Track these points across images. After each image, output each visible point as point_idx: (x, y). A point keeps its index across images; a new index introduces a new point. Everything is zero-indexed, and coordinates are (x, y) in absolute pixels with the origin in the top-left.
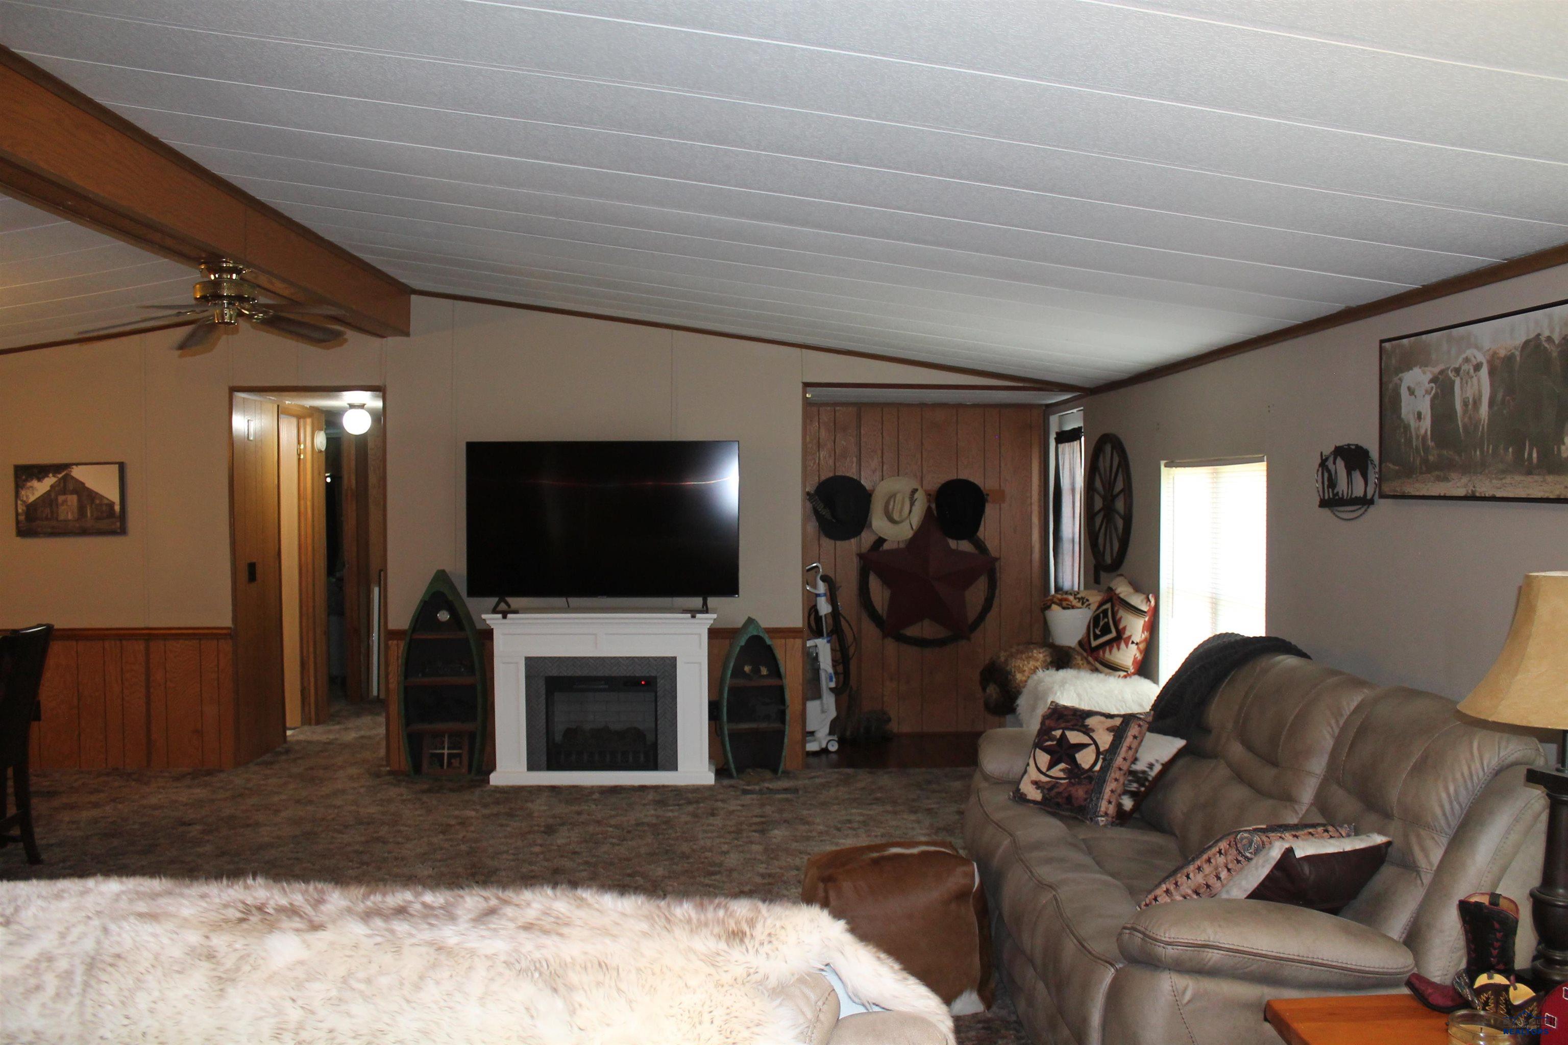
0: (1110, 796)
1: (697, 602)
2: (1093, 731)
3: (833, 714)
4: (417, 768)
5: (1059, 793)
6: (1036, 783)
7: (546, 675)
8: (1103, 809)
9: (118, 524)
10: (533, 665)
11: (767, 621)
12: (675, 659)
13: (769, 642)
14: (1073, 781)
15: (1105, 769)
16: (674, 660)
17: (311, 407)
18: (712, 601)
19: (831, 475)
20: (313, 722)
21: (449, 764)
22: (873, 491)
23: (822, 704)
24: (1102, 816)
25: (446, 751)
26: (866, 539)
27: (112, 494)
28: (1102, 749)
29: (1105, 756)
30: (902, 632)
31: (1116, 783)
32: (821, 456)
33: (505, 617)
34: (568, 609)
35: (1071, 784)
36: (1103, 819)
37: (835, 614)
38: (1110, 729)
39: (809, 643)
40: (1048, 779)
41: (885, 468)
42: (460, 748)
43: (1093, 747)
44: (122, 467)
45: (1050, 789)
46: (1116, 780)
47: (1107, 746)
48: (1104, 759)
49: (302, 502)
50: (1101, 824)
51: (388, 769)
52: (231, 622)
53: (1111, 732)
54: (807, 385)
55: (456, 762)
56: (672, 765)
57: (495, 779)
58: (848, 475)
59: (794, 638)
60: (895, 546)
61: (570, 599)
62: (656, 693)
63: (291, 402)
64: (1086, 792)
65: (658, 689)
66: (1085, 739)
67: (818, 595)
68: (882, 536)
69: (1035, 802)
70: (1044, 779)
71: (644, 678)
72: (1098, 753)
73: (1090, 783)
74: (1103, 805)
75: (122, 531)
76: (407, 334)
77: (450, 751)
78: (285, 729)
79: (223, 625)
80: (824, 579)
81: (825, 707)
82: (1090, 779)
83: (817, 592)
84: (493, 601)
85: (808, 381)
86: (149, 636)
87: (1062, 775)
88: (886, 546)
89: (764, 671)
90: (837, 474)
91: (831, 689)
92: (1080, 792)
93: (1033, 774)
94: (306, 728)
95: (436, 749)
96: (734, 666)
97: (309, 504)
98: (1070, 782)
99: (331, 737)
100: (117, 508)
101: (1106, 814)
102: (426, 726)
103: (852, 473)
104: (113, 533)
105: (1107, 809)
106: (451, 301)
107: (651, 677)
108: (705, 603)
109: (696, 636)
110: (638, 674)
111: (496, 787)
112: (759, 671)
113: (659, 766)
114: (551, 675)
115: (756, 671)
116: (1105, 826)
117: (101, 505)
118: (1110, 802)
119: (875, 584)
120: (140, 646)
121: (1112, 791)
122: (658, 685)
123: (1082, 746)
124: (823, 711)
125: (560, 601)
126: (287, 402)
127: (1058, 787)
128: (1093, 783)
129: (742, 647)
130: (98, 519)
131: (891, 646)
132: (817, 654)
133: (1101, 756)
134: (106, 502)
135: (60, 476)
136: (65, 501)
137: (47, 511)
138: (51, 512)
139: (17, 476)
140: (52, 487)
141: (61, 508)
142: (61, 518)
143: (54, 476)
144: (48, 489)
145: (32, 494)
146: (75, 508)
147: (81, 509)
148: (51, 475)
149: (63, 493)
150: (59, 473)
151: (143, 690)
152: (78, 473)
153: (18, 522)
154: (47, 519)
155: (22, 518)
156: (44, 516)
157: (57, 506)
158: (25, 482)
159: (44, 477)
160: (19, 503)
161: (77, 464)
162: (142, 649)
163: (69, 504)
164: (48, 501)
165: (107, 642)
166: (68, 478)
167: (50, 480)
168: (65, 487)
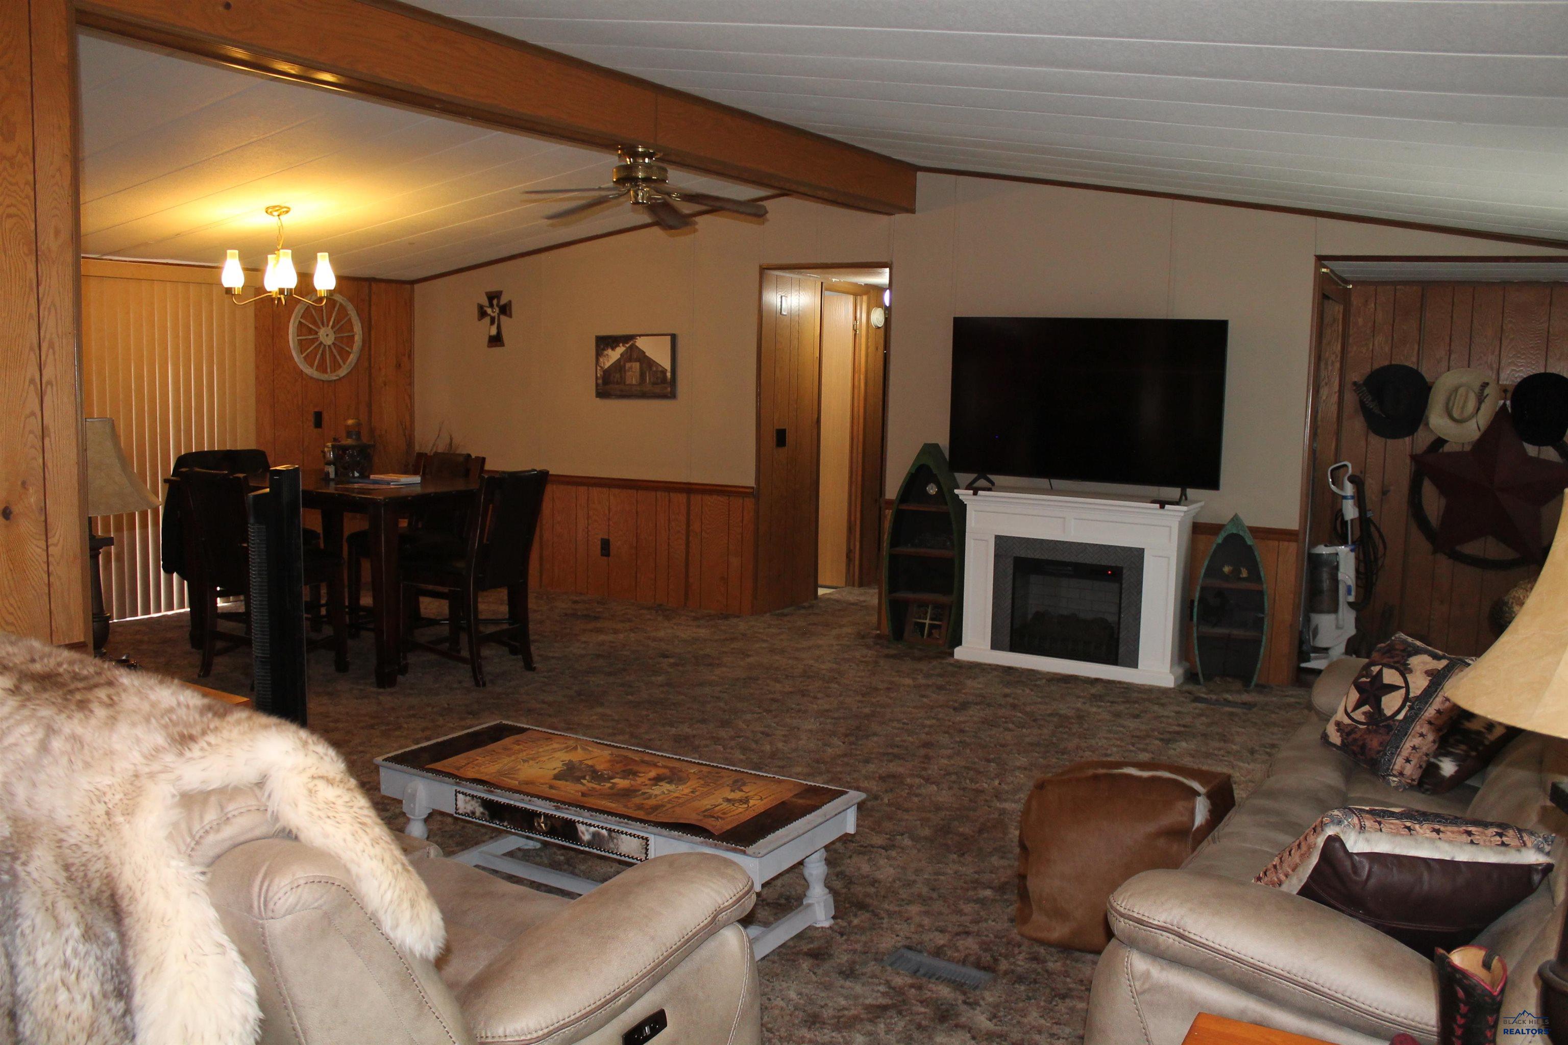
0: (1410, 754)
1: (1174, 492)
2: (1411, 671)
3: (1351, 631)
4: (898, 634)
5: (1355, 740)
6: (1338, 724)
7: (1014, 555)
8: (1397, 767)
9: (669, 389)
10: (1003, 544)
11: (1254, 518)
12: (1142, 550)
13: (1249, 542)
14: (1370, 727)
15: (1410, 720)
16: (1141, 552)
17: (866, 285)
18: (1190, 492)
19: (1386, 363)
20: (856, 583)
21: (930, 634)
22: (1434, 383)
23: (1337, 619)
24: (1394, 776)
25: (927, 622)
26: (1422, 439)
27: (663, 360)
28: (1411, 695)
29: (1413, 703)
30: (1458, 548)
31: (1421, 738)
32: (1376, 343)
33: (975, 494)
34: (1051, 491)
35: (1368, 731)
36: (1395, 779)
37: (1363, 520)
38: (1428, 673)
39: (1323, 550)
40: (1349, 721)
41: (1453, 357)
42: (940, 620)
43: (1403, 691)
44: (674, 337)
45: (1348, 734)
46: (1422, 735)
47: (1419, 692)
48: (1411, 708)
49: (856, 375)
50: (1393, 784)
51: (878, 632)
52: (754, 481)
53: (1429, 676)
54: (1320, 259)
55: (936, 633)
56: (1133, 663)
57: (960, 653)
58: (1406, 364)
59: (1289, 541)
60: (1457, 449)
61: (1053, 481)
62: (1121, 584)
63: (838, 279)
64: (1381, 744)
65: (1123, 581)
66: (1398, 681)
67: (1345, 497)
68: (1442, 436)
69: (1334, 745)
70: (1347, 721)
71: (1110, 568)
72: (1406, 699)
73: (1388, 733)
74: (1399, 762)
75: (673, 396)
76: (913, 211)
77: (931, 622)
78: (816, 586)
79: (748, 485)
80: (1352, 480)
81: (1341, 623)
82: (1389, 728)
83: (1344, 494)
84: (971, 477)
85: (1324, 253)
86: (689, 489)
87: (1362, 718)
88: (1447, 448)
89: (1244, 574)
90: (1393, 363)
91: (1350, 604)
92: (1374, 743)
93: (1340, 716)
94: (848, 589)
95: (920, 618)
96: (1208, 566)
97: (862, 377)
98: (1367, 728)
99: (862, 598)
100: (669, 375)
101: (1401, 774)
102: (910, 595)
103: (1411, 363)
104: (664, 396)
105: (1403, 768)
106: (953, 177)
107: (1117, 567)
108: (1183, 494)
109: (1168, 529)
110: (1104, 562)
111: (958, 661)
112: (1240, 572)
113: (1120, 661)
114: (1018, 555)
115: (1236, 572)
116: (1396, 788)
117: (656, 372)
118: (1408, 761)
119: (1429, 490)
120: (681, 498)
121: (1414, 748)
122: (1124, 576)
123: (1393, 688)
124: (1338, 627)
125: (1043, 482)
126: (834, 280)
127: (1355, 733)
128: (1391, 733)
129: (1218, 545)
130: (654, 384)
131: (1444, 564)
132: (1338, 562)
133: (1408, 704)
134: (660, 369)
135: (627, 345)
136: (631, 368)
137: (618, 375)
138: (621, 377)
139: (597, 346)
140: (621, 355)
141: (628, 374)
142: (628, 382)
143: (623, 346)
144: (619, 356)
145: (608, 361)
146: (638, 374)
147: (642, 375)
148: (621, 345)
149: (630, 360)
150: (627, 343)
151: (684, 538)
152: (641, 343)
153: (597, 385)
154: (618, 383)
155: (600, 381)
156: (615, 380)
157: (625, 371)
158: (604, 349)
159: (616, 347)
160: (599, 368)
161: (640, 336)
162: (685, 501)
163: (634, 370)
164: (618, 366)
165: (659, 494)
166: (633, 348)
167: (620, 350)
168: (631, 355)
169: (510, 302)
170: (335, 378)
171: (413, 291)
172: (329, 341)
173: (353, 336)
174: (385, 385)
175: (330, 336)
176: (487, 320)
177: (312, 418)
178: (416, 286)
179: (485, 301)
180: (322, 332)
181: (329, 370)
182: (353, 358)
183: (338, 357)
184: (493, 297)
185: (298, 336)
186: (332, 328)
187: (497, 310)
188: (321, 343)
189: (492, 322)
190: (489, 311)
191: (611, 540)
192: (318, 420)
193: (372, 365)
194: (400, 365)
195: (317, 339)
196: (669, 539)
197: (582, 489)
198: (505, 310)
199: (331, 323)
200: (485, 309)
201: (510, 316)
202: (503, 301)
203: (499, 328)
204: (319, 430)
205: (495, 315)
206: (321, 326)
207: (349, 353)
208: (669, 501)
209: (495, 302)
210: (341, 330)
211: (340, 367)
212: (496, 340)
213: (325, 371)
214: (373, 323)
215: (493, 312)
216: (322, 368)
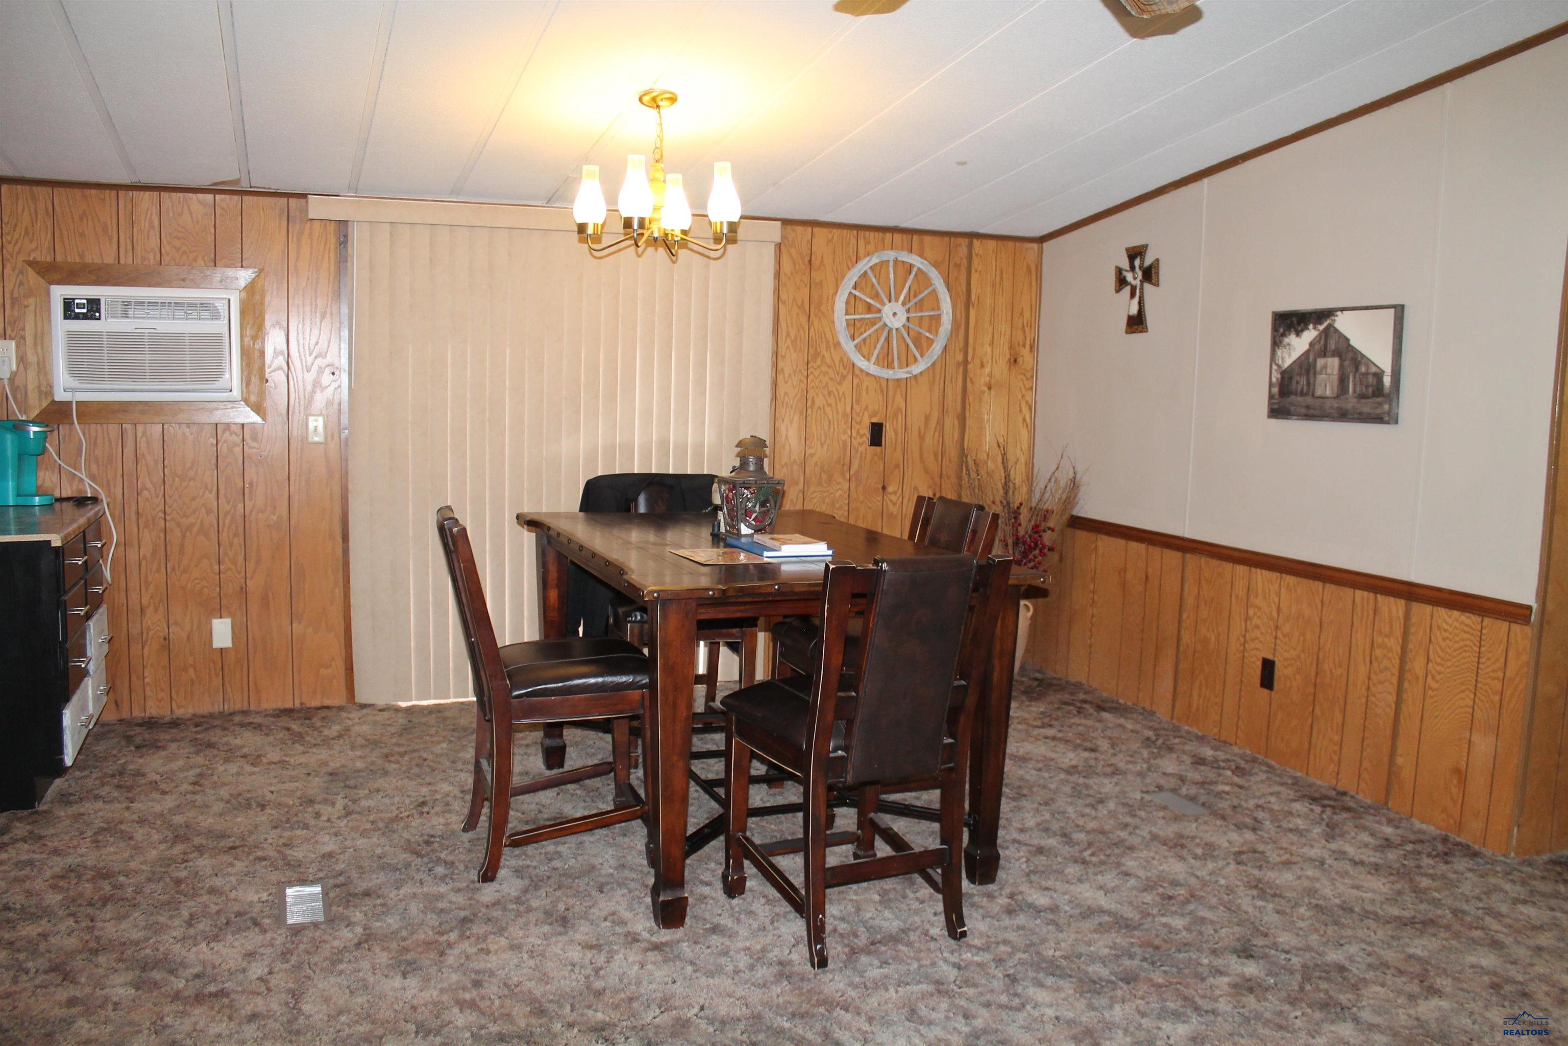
9: (1386, 406)
44: (1399, 311)
52: (1534, 597)
75: (1392, 418)
79: (1524, 602)
86: (1411, 592)
100: (1387, 380)
104: (1378, 419)
117: (1366, 374)
120: (1396, 607)
130: (1362, 395)
134: (1373, 370)
135: (1321, 328)
136: (1325, 367)
137: (1303, 381)
138: (1308, 384)
139: (1275, 329)
140: (1311, 344)
141: (1321, 378)
142: (1319, 392)
143: (1315, 328)
144: (1307, 347)
145: (1290, 355)
146: (1335, 378)
147: (1343, 380)
148: (1311, 326)
149: (1324, 353)
150: (1321, 324)
151: (1395, 680)
152: (1343, 323)
153: (1271, 397)
154: (1302, 394)
155: (1275, 390)
156: (1299, 388)
157: (1315, 374)
158: (1284, 335)
159: (1302, 331)
160: (1274, 367)
161: (1343, 310)
162: (1401, 614)
163: (1329, 371)
164: (1305, 365)
165: (1359, 593)
166: (1330, 331)
167: (1310, 334)
168: (1326, 345)
169: (1157, 260)
170: (904, 376)
171: (1041, 251)
172: (897, 323)
173: (939, 316)
174: (990, 388)
175: (898, 316)
176: (1127, 290)
177: (866, 432)
178: (1046, 245)
179: (1125, 264)
180: (887, 310)
181: (896, 363)
182: (937, 349)
183: (911, 345)
184: (1135, 254)
185: (847, 314)
186: (904, 304)
187: (1139, 274)
188: (885, 325)
189: (1133, 295)
190: (1129, 277)
191: (1277, 663)
192: (877, 434)
193: (970, 359)
194: (1015, 361)
195: (880, 319)
196: (1369, 678)
197: (1241, 569)
198: (1150, 274)
199: (902, 298)
200: (1125, 273)
201: (1157, 284)
202: (1148, 262)
203: (1141, 303)
204: (878, 449)
205: (1137, 283)
206: (886, 301)
207: (930, 342)
208: (1375, 611)
209: (1137, 262)
210: (920, 306)
211: (916, 360)
212: (1137, 323)
213: (890, 366)
214: (973, 298)
215: (1135, 278)
216: (886, 361)
